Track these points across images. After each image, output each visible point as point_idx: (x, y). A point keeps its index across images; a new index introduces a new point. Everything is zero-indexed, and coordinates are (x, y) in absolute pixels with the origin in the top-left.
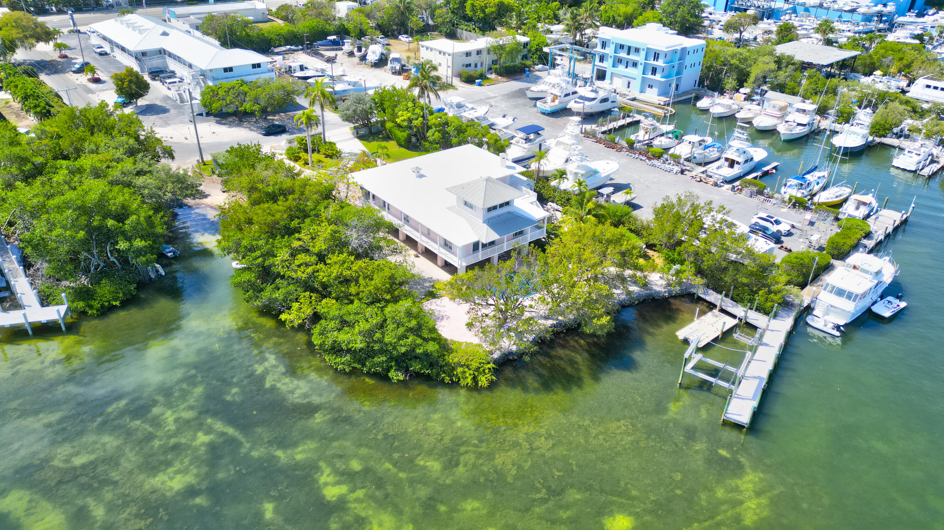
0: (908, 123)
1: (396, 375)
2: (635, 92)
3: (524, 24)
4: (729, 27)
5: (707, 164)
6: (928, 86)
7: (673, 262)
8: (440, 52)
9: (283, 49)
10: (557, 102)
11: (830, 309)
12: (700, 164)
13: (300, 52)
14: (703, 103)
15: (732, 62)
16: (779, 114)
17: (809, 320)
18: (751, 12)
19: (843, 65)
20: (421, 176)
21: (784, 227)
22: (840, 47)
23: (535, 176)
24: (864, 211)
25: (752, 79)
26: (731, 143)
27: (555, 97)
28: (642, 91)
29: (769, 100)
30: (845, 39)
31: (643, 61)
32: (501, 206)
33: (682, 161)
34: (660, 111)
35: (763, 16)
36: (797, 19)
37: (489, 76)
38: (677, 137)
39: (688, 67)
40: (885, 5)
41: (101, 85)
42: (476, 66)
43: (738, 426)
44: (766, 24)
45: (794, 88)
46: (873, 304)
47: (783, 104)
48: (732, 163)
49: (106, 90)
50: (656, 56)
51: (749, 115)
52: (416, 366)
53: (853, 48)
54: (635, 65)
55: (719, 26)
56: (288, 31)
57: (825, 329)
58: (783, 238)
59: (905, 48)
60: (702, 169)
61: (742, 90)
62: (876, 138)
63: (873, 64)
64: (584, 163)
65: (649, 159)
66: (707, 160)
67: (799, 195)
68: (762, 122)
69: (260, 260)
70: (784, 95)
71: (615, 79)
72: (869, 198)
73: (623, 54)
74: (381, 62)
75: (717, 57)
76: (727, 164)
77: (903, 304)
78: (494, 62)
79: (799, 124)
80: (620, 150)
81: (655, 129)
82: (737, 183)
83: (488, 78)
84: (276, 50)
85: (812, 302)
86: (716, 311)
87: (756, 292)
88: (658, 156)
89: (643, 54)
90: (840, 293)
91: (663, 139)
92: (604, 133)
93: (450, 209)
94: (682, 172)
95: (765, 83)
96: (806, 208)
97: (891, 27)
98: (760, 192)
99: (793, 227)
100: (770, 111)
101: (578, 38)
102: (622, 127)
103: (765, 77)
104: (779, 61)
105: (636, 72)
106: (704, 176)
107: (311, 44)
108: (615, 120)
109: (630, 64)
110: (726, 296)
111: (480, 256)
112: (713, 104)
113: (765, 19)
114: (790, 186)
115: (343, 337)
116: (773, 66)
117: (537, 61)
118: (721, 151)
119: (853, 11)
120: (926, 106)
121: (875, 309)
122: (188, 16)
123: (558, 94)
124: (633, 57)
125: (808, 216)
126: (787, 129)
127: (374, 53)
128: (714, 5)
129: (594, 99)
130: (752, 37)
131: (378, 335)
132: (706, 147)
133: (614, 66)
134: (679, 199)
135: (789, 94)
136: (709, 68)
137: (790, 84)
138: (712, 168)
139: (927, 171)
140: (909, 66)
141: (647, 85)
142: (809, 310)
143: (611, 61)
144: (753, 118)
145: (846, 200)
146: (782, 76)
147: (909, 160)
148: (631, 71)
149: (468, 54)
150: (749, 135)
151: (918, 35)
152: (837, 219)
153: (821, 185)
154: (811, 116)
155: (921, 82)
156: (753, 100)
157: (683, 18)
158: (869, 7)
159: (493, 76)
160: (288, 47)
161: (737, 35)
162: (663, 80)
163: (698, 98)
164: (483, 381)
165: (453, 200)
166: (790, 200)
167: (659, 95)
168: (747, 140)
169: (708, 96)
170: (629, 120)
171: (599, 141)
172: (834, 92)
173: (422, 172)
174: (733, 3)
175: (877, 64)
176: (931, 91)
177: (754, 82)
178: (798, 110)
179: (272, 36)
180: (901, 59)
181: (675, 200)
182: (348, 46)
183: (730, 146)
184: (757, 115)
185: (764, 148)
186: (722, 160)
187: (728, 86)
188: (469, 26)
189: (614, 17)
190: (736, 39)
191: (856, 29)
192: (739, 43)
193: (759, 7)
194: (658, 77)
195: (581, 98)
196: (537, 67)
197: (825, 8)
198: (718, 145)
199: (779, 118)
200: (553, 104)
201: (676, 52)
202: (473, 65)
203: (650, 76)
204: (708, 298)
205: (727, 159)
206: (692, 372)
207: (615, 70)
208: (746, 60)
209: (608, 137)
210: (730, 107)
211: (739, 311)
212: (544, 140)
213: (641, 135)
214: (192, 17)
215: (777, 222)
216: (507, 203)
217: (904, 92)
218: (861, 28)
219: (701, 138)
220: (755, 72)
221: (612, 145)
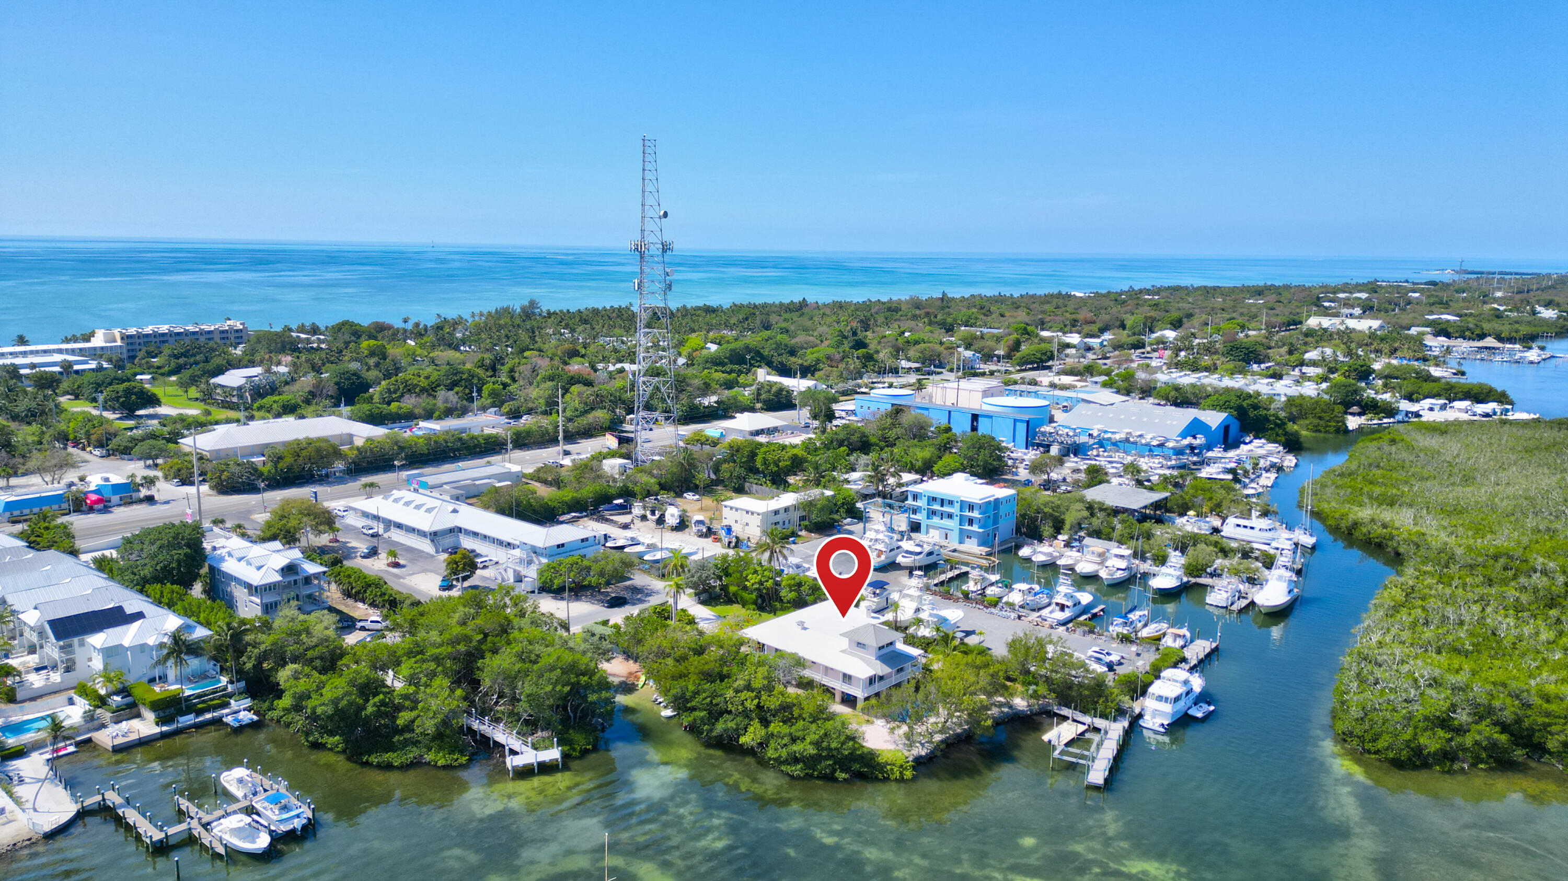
0: (1219, 562)
1: (841, 776)
2: (955, 544)
3: (823, 477)
4: (1035, 468)
5: (1040, 609)
6: (1238, 526)
7: (1030, 684)
8: (747, 512)
9: (568, 517)
10: (883, 557)
11: (1155, 713)
12: (1034, 610)
13: (586, 519)
14: (1025, 552)
15: (1046, 510)
16: (1098, 560)
17: (1141, 722)
18: (1054, 450)
19: (1157, 505)
20: (805, 629)
21: (1114, 658)
22: (1151, 489)
23: (893, 626)
24: (1180, 642)
25: (1067, 526)
26: (1059, 589)
27: (880, 553)
28: (961, 542)
29: (1087, 546)
30: (1157, 477)
31: (959, 513)
32: (888, 645)
33: (1017, 608)
34: (984, 561)
35: (1069, 451)
36: (1106, 454)
37: (800, 533)
38: (1006, 587)
39: (1003, 516)
40: (1195, 437)
41: (403, 570)
42: (784, 523)
43: (1097, 788)
44: (1072, 462)
45: (1109, 534)
46: (1189, 709)
47: (1101, 550)
48: (1062, 607)
49: (413, 574)
50: (971, 507)
51: (1070, 562)
52: (856, 767)
53: (1165, 489)
54: (950, 516)
55: (1023, 465)
56: (573, 497)
57: (1153, 728)
58: (1115, 667)
59: (1215, 487)
60: (1038, 614)
61: (1060, 537)
62: (1190, 579)
63: (1186, 504)
64: (935, 612)
65: (987, 607)
66: (1039, 606)
67: (1125, 632)
68: (1085, 567)
69: (709, 699)
70: (1101, 541)
71: (931, 530)
72: (1185, 631)
73: (936, 507)
74: (682, 526)
75: (1029, 506)
76: (1058, 608)
77: (1212, 708)
78: (802, 518)
79: (1118, 569)
80: (957, 600)
81: (984, 579)
82: (1070, 625)
83: (799, 536)
84: (562, 518)
85: (1143, 709)
86: (1070, 721)
87: (1097, 702)
88: (994, 604)
89: (957, 506)
90: (1160, 698)
91: (993, 588)
92: (936, 585)
93: (843, 651)
94: (1019, 617)
95: (1081, 529)
96: (1132, 642)
97: (1204, 463)
98: (1091, 631)
99: (1123, 658)
100: (1089, 557)
101: (880, 488)
102: (951, 579)
103: (1079, 524)
104: (1090, 507)
105: (953, 524)
106: (1039, 620)
107: (596, 508)
108: (944, 572)
109: (945, 515)
110: (1075, 709)
111: (876, 688)
112: (1035, 552)
113: (1072, 455)
114: (1117, 625)
115: (798, 747)
116: (1086, 513)
117: (844, 515)
118: (1051, 597)
119: (1161, 445)
120: (1234, 545)
121: (1190, 712)
122: (441, 486)
123: (884, 550)
124: (946, 509)
125: (1134, 648)
126: (1108, 574)
127: (673, 515)
128: (1014, 441)
129: (920, 553)
130: (1060, 478)
131: (825, 744)
132: (1036, 594)
133: (928, 518)
134: (1026, 634)
135: (1105, 539)
136: (1023, 516)
137: (1106, 530)
138: (1045, 612)
139: (1235, 607)
140: (1219, 505)
141: (964, 536)
142: (1140, 716)
143: (925, 513)
144: (1075, 564)
145: (1164, 635)
146: (1096, 522)
147: (1219, 597)
148: (946, 522)
149: (776, 512)
150: (1073, 580)
151: (1231, 469)
152: (1158, 649)
153: (1143, 623)
154: (1129, 561)
155: (1231, 521)
156: (1073, 547)
157: (986, 461)
158: (1177, 441)
159: (803, 533)
160: (574, 514)
161: (1045, 477)
162: (981, 530)
163: (1018, 547)
164: (908, 774)
165: (845, 643)
166: (1118, 635)
167: (979, 545)
168: (1072, 585)
169: (1028, 544)
170: (957, 572)
171: (935, 593)
172: (1149, 536)
173: (806, 625)
174: (1034, 439)
175: (1190, 504)
176: (1241, 530)
177: (1070, 529)
178: (1116, 556)
179: (556, 504)
180: (1211, 499)
181: (1021, 635)
182: (637, 510)
183: (1058, 592)
184: (1077, 562)
185: (1090, 593)
186: (1053, 606)
187: (1046, 534)
188: (759, 480)
189: (911, 462)
190: (1045, 480)
191: (1169, 463)
192: (1048, 485)
193: (1062, 442)
194: (975, 528)
195: (907, 552)
196: (845, 522)
197: (1133, 443)
198: (1046, 591)
199: (1099, 564)
200: (879, 560)
201: (989, 502)
202: (781, 523)
203: (967, 527)
204: (1062, 713)
205: (1057, 604)
206: (1059, 757)
207: (930, 522)
208: (1058, 507)
209: (942, 589)
210: (1050, 554)
211: (1087, 719)
212: (889, 594)
213: (971, 586)
214: (445, 486)
215: (1108, 654)
216: (891, 643)
217: (1216, 530)
218: (1173, 462)
219: (1029, 586)
220: (1070, 519)
221: (947, 596)
